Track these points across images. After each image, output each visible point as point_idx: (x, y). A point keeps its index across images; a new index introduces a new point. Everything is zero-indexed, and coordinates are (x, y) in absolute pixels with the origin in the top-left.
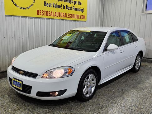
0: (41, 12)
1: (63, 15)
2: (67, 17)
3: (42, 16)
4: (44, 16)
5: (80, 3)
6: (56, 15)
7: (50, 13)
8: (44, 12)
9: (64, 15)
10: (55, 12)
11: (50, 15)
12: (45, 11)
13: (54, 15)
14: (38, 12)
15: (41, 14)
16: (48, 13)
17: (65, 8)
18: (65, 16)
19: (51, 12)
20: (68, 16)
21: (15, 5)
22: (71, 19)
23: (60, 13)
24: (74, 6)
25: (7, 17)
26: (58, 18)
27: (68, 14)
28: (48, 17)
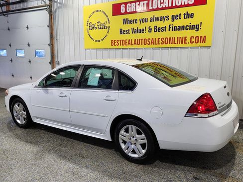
0: (116, 42)
1: (147, 42)
2: (157, 43)
3: (116, 47)
4: (119, 47)
5: (189, 16)
6: (136, 44)
7: (127, 41)
8: (119, 42)
9: (150, 41)
10: (135, 40)
11: (127, 44)
12: (120, 40)
13: (133, 44)
14: (113, 43)
15: (116, 44)
16: (124, 42)
17: (153, 30)
18: (153, 42)
19: (129, 40)
20: (158, 41)
21: (92, 39)
22: (164, 45)
23: (142, 39)
24: (172, 23)
25: (87, 51)
26: (140, 46)
27: (158, 39)
28: (125, 47)
